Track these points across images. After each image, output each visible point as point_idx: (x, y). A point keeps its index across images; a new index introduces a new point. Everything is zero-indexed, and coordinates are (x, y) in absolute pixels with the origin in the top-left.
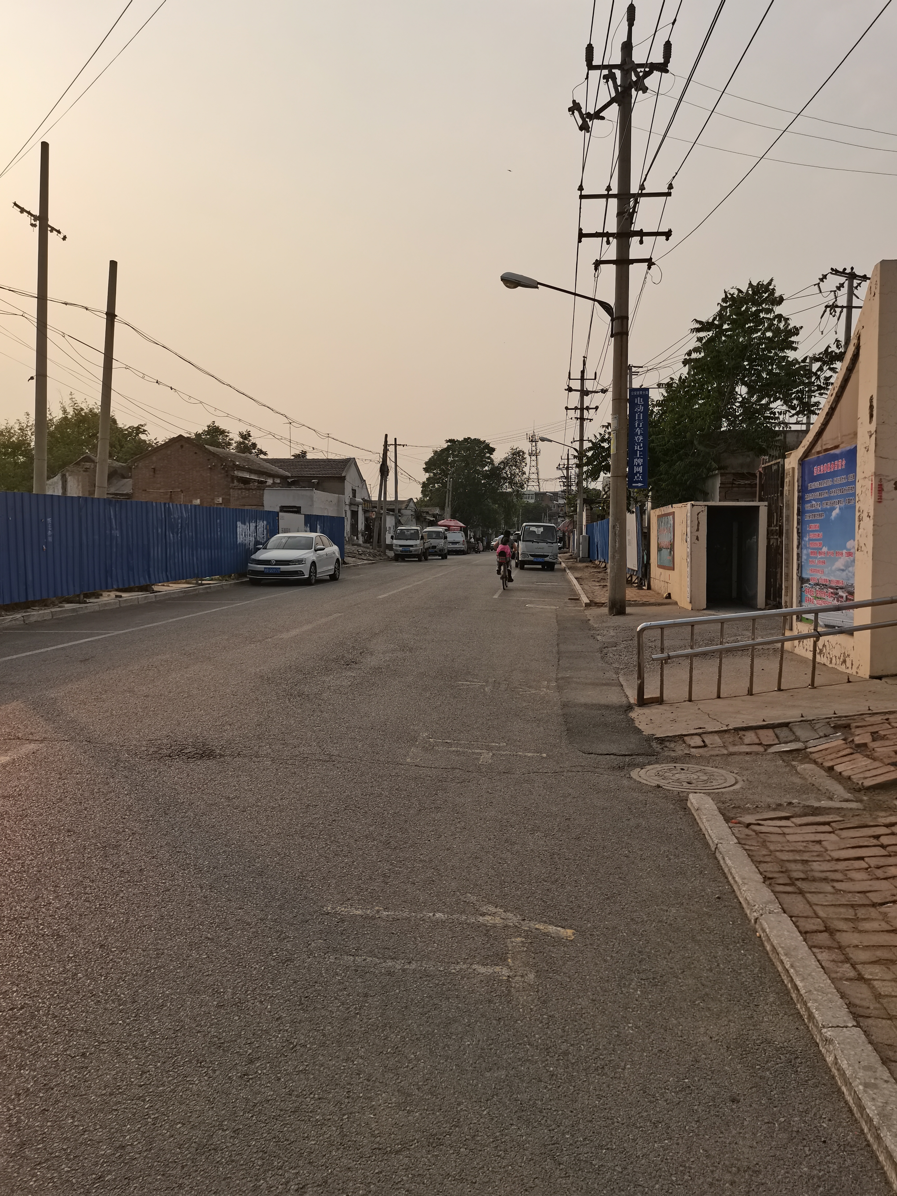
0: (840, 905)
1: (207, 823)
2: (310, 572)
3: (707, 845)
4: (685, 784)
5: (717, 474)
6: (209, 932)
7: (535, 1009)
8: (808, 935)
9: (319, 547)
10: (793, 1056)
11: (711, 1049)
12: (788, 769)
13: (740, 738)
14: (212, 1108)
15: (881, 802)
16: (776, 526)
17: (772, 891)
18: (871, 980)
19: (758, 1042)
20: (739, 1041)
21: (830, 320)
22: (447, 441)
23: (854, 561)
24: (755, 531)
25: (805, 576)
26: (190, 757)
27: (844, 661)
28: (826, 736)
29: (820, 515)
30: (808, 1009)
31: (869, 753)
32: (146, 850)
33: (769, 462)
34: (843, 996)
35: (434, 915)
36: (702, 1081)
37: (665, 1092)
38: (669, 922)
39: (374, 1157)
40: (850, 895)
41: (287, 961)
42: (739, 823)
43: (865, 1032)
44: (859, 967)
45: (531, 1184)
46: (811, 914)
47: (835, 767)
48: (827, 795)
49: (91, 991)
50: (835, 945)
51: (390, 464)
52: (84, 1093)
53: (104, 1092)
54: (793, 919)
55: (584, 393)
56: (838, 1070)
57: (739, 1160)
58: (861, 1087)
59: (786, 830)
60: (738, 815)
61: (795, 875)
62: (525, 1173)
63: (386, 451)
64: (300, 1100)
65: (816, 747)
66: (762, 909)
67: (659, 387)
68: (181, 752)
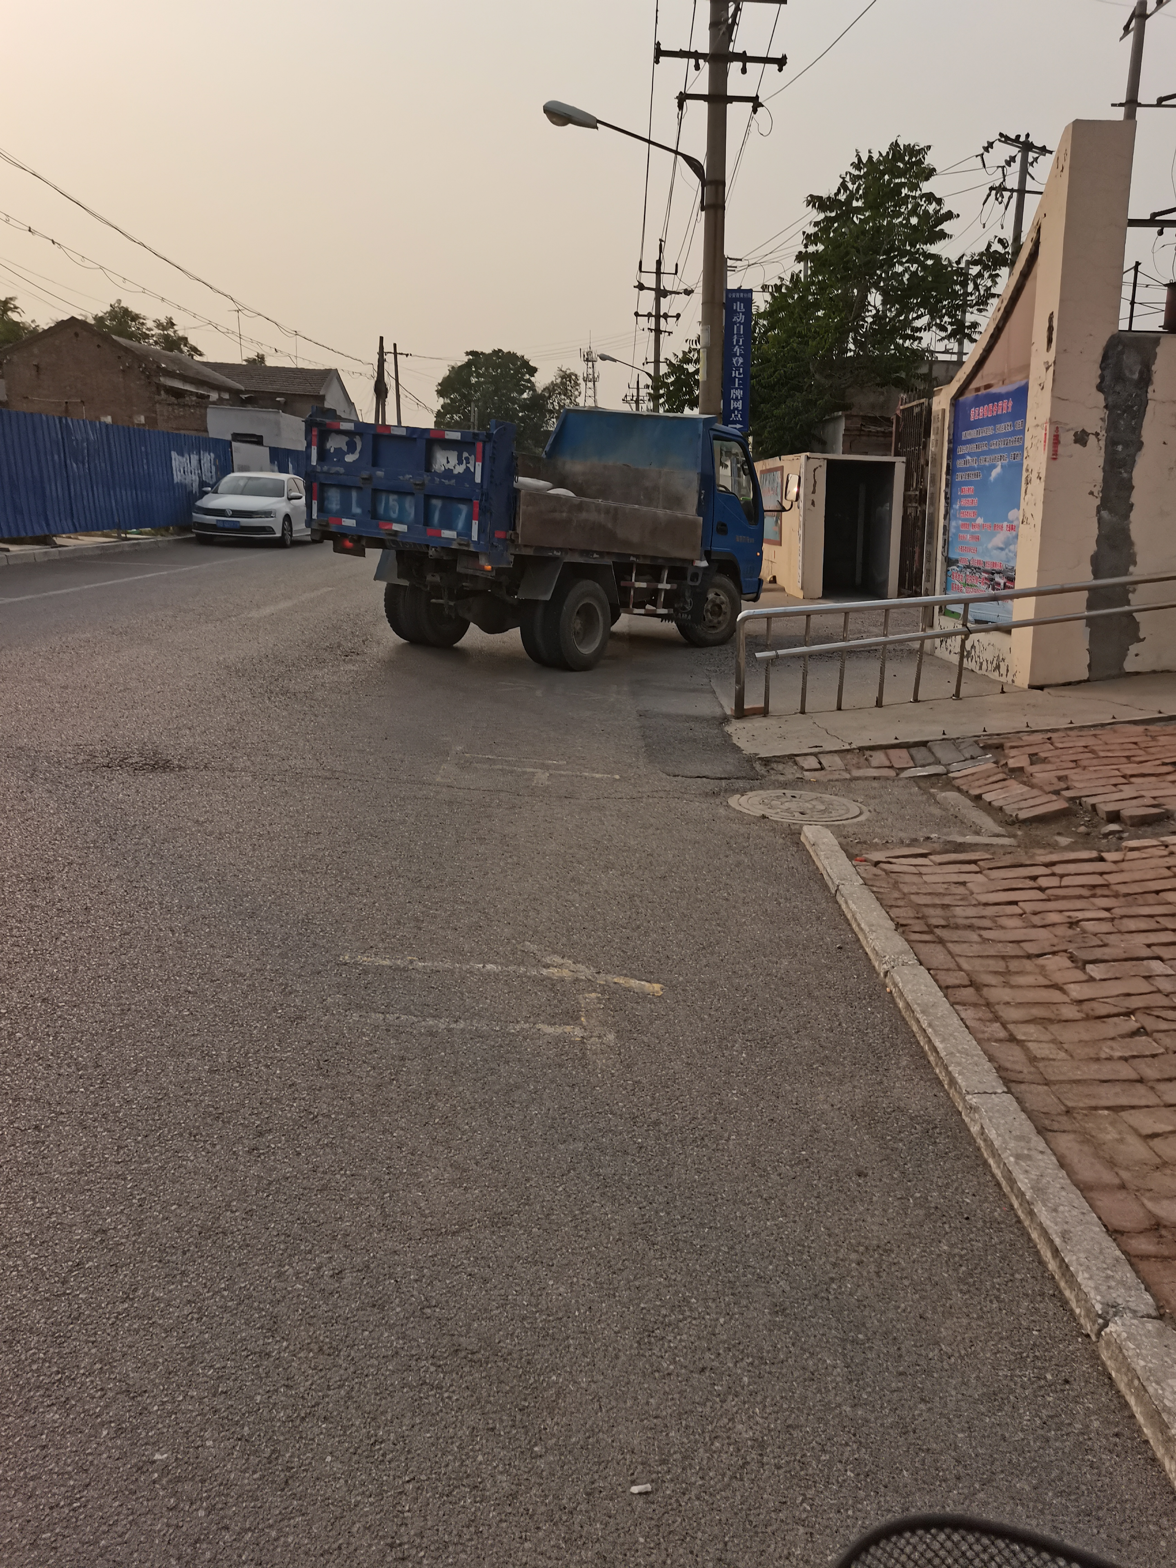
0: (988, 956)
1: (171, 852)
2: (283, 529)
3: (826, 886)
4: (797, 814)
5: (840, 416)
6: (188, 984)
7: (617, 1074)
8: (950, 990)
9: (293, 494)
10: (931, 1126)
11: (833, 1118)
12: (925, 797)
13: (866, 759)
14: (215, 1187)
15: (1039, 838)
16: (916, 489)
17: (906, 940)
18: (1024, 1041)
19: (889, 1110)
20: (866, 1109)
21: (995, 208)
22: (467, 354)
23: (1017, 537)
24: (888, 496)
25: (952, 556)
26: (137, 769)
27: (998, 667)
28: (972, 758)
29: (977, 475)
30: (949, 1074)
31: (1025, 779)
32: (90, 884)
33: (910, 402)
34: (991, 1059)
35: (484, 967)
36: (822, 1154)
37: (779, 1166)
38: (779, 976)
39: (425, 1239)
40: (1000, 945)
41: (297, 1018)
42: (865, 861)
43: (1017, 1099)
44: (1009, 1026)
45: (619, 1265)
46: (953, 965)
47: (983, 796)
48: (973, 828)
49: (37, 1054)
50: (982, 1002)
51: (390, 382)
52: (43, 1171)
53: (71, 1170)
54: (931, 972)
55: (661, 293)
56: (985, 1140)
57: (866, 1238)
58: (1012, 1159)
59: (923, 870)
60: (864, 852)
61: (934, 921)
62: (612, 1254)
63: (381, 362)
64: (327, 1177)
65: (961, 771)
66: (894, 961)
67: (764, 291)
68: (123, 763)
